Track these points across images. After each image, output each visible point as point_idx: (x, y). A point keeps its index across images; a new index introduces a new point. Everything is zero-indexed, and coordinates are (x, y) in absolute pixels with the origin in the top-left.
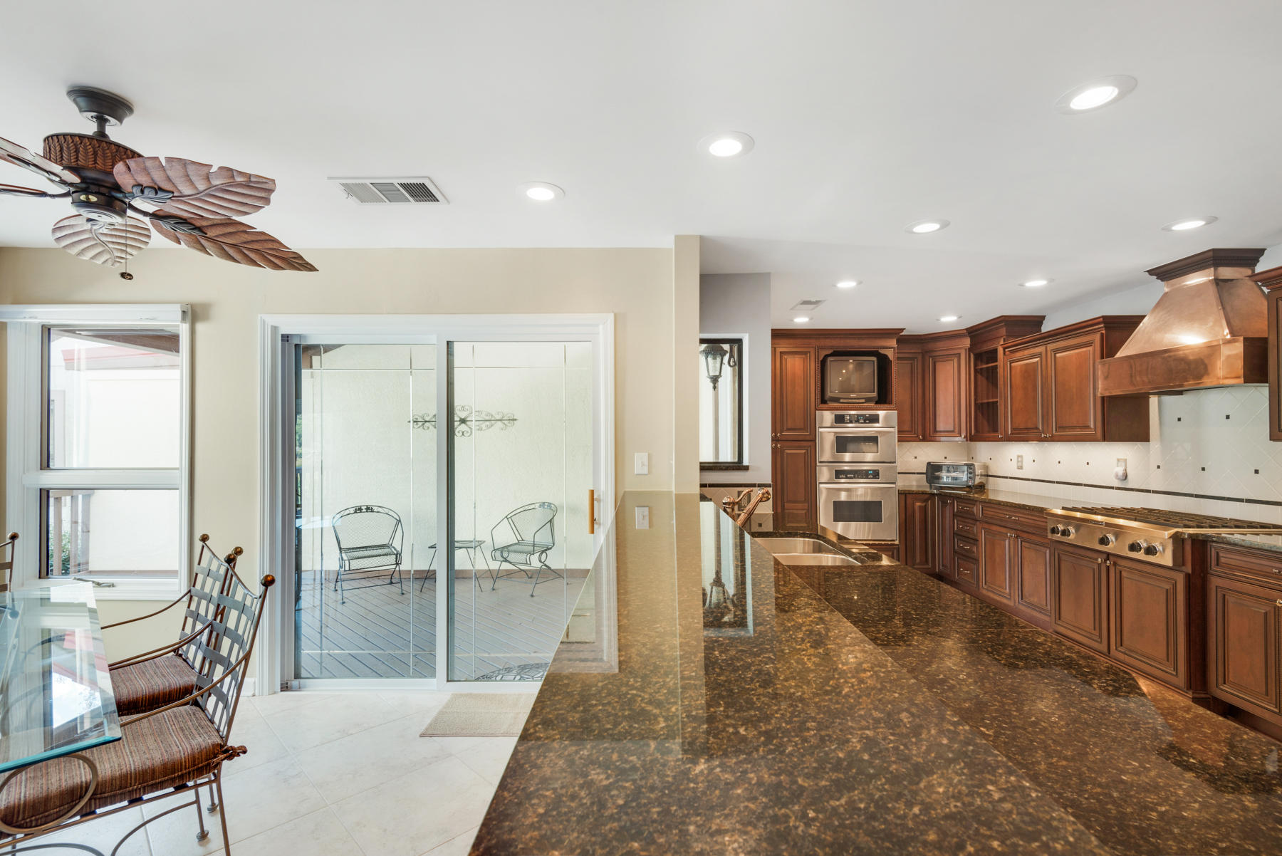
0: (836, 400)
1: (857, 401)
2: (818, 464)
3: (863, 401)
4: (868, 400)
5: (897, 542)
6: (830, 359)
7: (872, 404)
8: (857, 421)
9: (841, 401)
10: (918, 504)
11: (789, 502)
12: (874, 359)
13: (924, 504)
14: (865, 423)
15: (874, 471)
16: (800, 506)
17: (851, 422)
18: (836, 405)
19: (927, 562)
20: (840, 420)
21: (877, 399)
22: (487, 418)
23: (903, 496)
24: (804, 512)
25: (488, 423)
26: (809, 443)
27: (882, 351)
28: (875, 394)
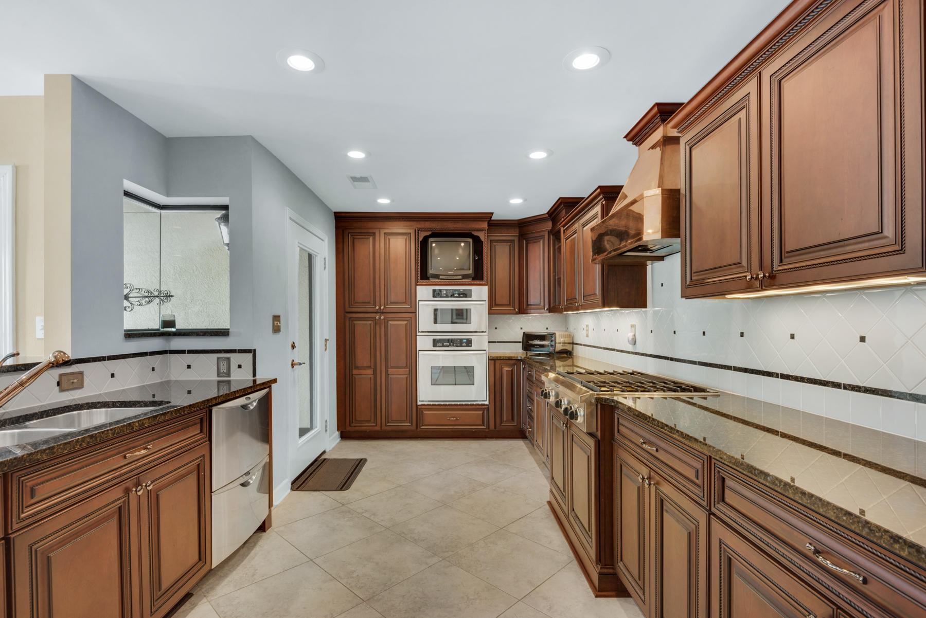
0: (436, 276)
1: (455, 277)
2: (418, 334)
3: (460, 277)
4: (465, 277)
5: (487, 403)
6: (431, 240)
7: (469, 281)
8: (453, 295)
9: (441, 277)
10: (506, 369)
11: (392, 368)
12: (470, 240)
13: (510, 369)
14: (459, 297)
15: (468, 340)
16: (401, 371)
17: (447, 296)
18: (437, 280)
19: (513, 419)
20: (436, 294)
21: (473, 276)
22: (147, 294)
23: (493, 362)
24: (405, 376)
25: (147, 299)
26: (410, 315)
27: (475, 234)
28: (470, 272)
